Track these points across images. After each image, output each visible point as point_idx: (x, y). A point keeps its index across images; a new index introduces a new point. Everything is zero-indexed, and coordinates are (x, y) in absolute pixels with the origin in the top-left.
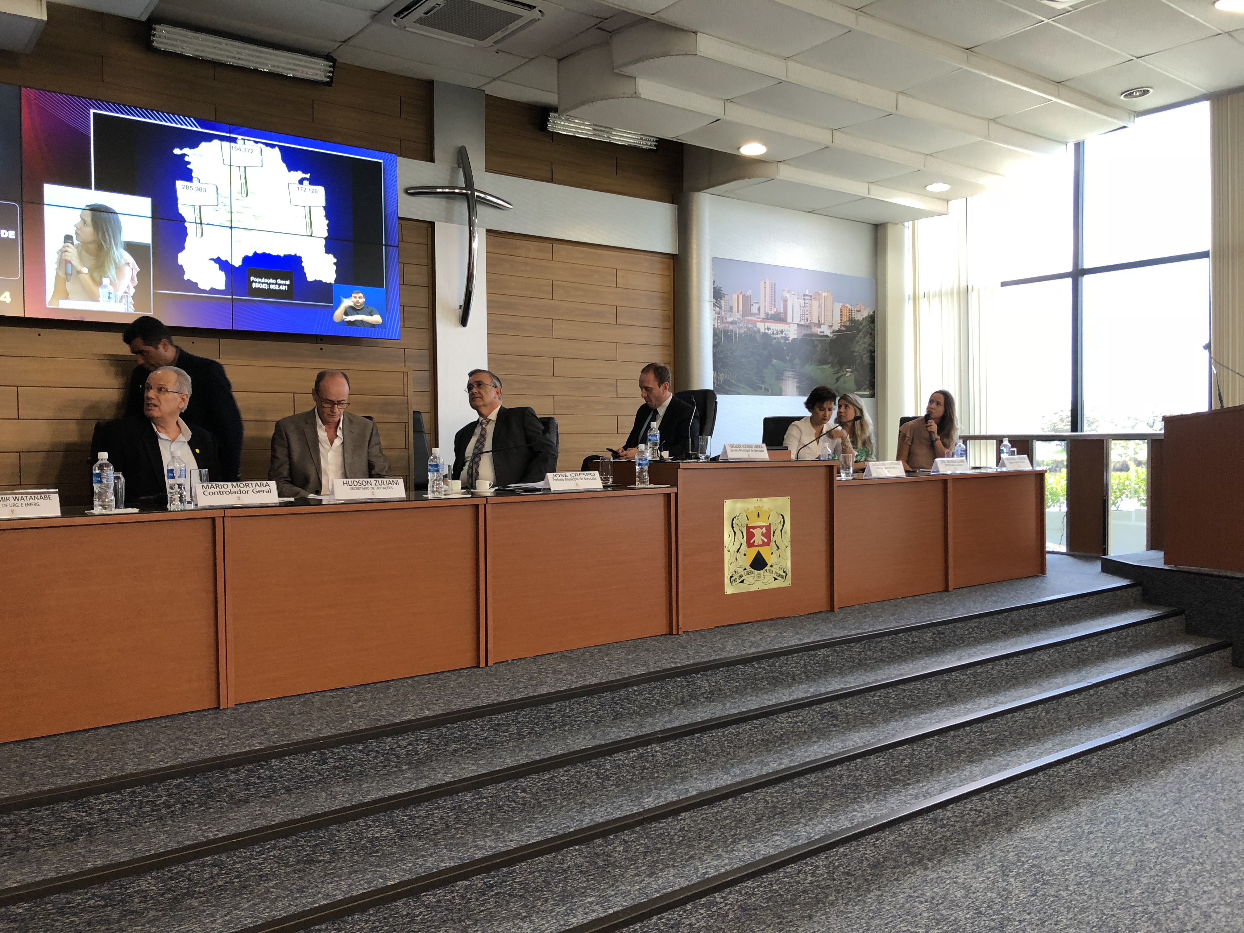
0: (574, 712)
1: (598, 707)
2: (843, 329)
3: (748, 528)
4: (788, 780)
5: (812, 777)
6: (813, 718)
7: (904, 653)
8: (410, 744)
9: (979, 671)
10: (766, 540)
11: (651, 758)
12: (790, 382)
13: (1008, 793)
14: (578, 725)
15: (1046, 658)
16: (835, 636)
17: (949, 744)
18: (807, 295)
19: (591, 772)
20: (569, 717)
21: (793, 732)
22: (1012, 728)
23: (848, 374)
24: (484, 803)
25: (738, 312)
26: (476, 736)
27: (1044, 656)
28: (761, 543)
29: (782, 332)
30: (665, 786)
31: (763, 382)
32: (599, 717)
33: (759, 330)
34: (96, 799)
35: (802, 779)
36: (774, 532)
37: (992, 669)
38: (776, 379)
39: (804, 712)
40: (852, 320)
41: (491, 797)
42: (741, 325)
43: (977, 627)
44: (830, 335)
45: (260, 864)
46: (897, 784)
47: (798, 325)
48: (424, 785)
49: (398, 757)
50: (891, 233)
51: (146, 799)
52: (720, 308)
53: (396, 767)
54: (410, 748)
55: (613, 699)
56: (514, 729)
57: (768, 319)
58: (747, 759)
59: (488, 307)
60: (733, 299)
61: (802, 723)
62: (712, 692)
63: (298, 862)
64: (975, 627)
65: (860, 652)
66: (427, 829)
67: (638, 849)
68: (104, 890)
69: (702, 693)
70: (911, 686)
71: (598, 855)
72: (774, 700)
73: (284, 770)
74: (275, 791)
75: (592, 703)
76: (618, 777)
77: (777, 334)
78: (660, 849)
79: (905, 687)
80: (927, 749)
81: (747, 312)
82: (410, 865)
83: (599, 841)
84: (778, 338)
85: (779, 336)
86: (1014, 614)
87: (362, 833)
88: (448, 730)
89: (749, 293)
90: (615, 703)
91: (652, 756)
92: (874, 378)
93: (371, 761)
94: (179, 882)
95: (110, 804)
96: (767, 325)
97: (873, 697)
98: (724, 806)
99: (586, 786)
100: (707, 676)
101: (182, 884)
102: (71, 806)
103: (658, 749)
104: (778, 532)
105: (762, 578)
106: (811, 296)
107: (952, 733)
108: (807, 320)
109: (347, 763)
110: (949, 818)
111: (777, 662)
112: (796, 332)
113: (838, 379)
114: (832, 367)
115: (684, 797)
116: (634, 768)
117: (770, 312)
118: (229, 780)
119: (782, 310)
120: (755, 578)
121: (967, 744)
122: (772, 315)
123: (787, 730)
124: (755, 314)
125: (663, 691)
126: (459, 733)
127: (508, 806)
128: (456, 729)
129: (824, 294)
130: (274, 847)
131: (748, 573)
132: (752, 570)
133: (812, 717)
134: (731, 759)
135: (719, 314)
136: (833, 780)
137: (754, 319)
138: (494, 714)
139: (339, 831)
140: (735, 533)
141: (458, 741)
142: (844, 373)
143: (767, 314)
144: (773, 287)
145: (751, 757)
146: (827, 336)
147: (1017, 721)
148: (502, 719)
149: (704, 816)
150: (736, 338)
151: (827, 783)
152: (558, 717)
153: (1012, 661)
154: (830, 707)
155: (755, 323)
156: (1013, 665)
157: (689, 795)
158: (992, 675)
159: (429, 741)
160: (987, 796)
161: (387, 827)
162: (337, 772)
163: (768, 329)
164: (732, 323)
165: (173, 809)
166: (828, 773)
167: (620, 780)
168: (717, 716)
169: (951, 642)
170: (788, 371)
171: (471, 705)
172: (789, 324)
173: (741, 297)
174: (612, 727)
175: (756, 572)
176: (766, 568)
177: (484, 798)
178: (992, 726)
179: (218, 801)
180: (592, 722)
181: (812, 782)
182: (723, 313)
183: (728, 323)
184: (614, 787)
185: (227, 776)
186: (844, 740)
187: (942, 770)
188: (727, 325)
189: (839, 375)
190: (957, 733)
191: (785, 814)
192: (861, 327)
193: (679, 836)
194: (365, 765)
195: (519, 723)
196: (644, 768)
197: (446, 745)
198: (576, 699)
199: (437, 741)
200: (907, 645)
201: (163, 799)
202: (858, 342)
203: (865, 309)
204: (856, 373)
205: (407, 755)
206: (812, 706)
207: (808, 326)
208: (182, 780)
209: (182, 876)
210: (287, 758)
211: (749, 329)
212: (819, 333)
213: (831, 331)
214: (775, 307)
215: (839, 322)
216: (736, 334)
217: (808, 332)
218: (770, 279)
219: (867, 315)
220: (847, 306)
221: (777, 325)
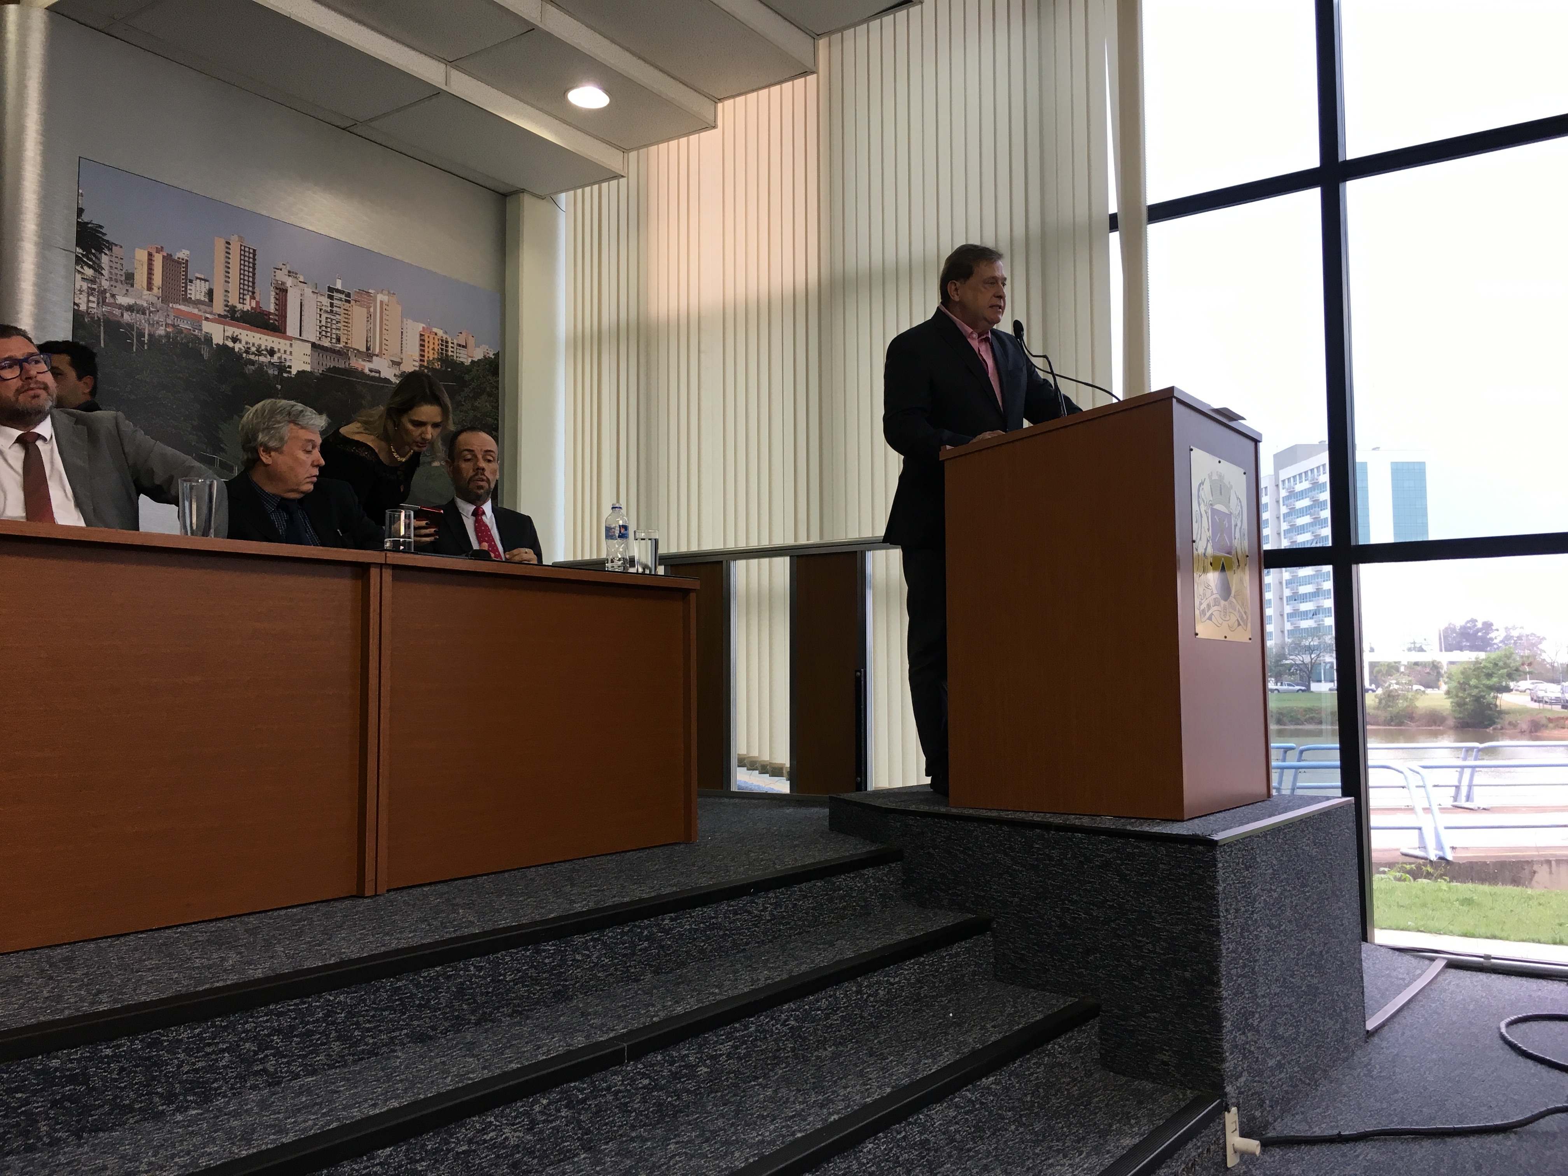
18: (338, 291)
25: (150, 288)
29: (272, 352)
33: (208, 339)
40: (446, 360)
42: (158, 318)
47: (314, 345)
50: (530, 208)
52: (95, 270)
57: (233, 318)
60: (134, 257)
77: (259, 353)
81: (174, 292)
84: (261, 365)
85: (262, 359)
89: (182, 254)
96: (231, 331)
106: (348, 295)
108: (338, 340)
112: (308, 359)
117: (240, 307)
119: (272, 308)
122: (242, 312)
124: (197, 303)
129: (380, 297)
135: (93, 281)
137: (196, 311)
143: (232, 310)
144: (250, 258)
146: (387, 381)
155: (197, 322)
163: (235, 340)
164: (130, 308)
172: (290, 338)
173: (158, 258)
182: (105, 284)
183: (120, 307)
188: (117, 312)
192: (467, 377)
203: (477, 345)
207: (340, 354)
211: (180, 331)
212: (367, 371)
213: (398, 373)
214: (253, 298)
215: (417, 358)
216: (141, 335)
217: (341, 365)
218: (241, 239)
219: (481, 357)
220: (435, 330)
221: (258, 335)
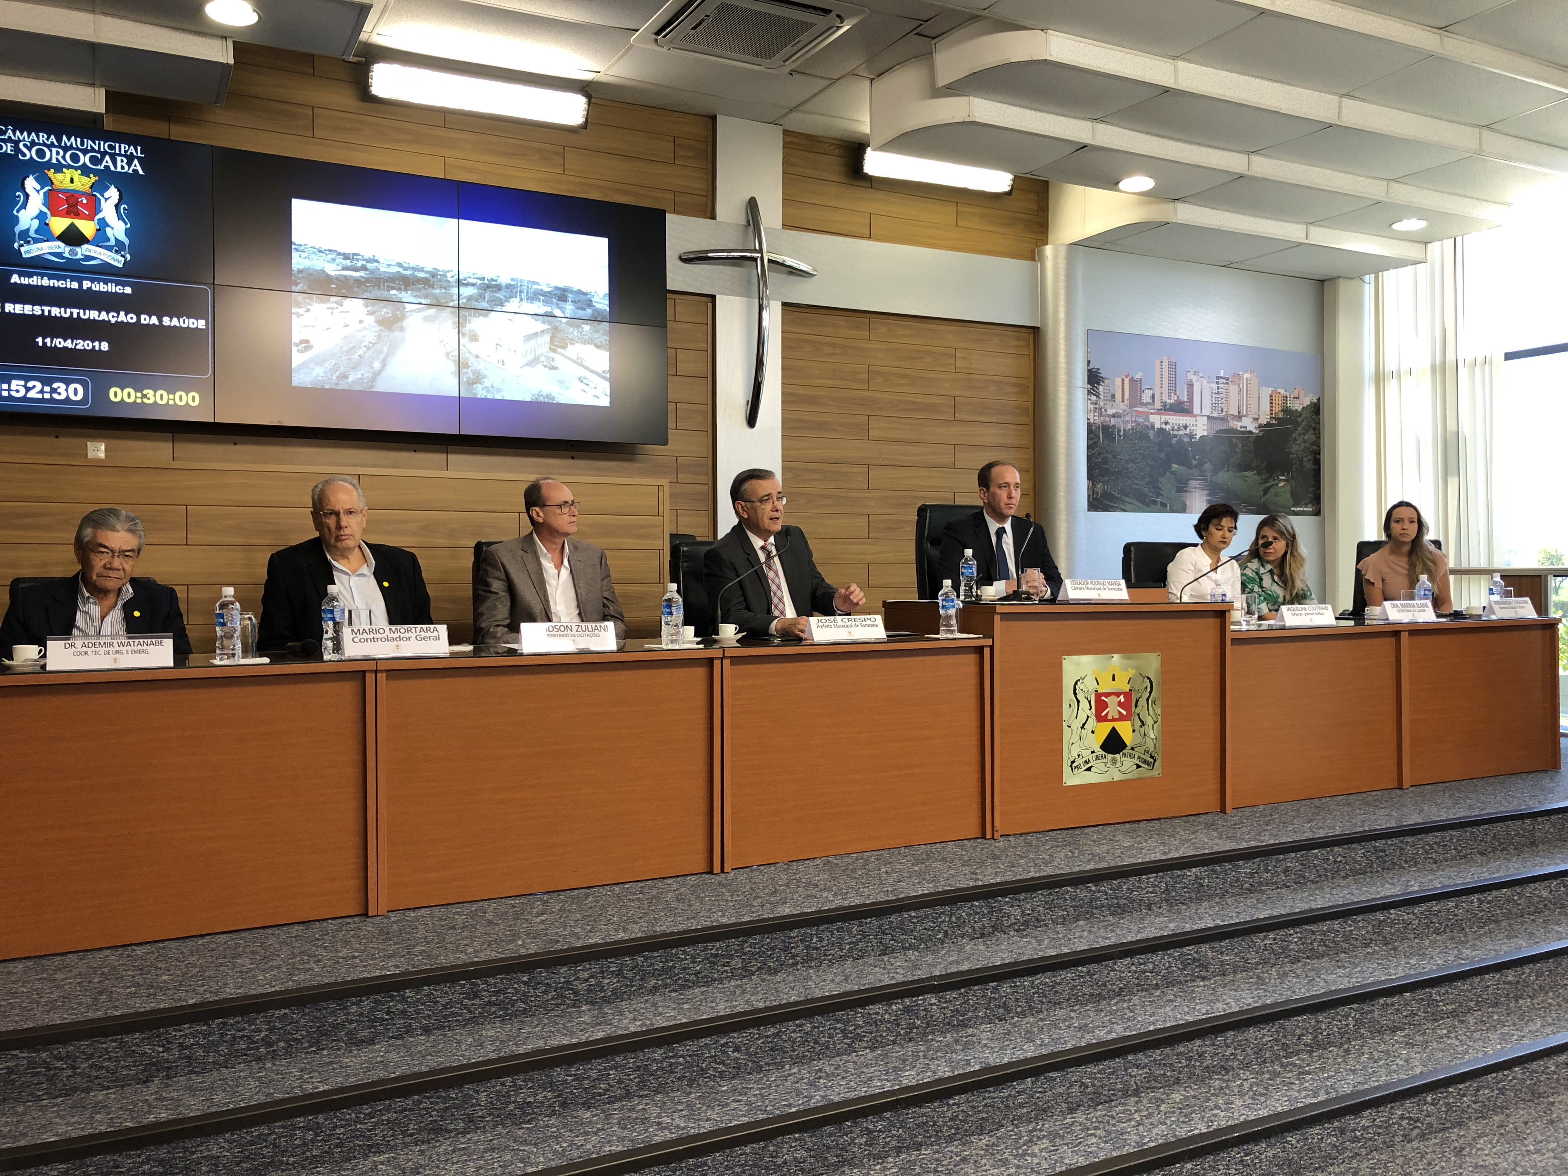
0: (824, 943)
1: (859, 937)
2: (1274, 422)
3: (1098, 695)
4: (1118, 1057)
5: (1157, 1054)
6: (1170, 967)
7: (1320, 876)
8: (592, 977)
9: (1435, 908)
10: (1124, 713)
11: (923, 1013)
12: (1197, 494)
13: (1464, 1095)
14: (830, 961)
15: (1545, 894)
16: (1216, 849)
17: (1376, 1014)
18: (1222, 378)
19: (835, 1029)
20: (817, 949)
21: (1138, 985)
22: (1480, 996)
23: (1282, 484)
24: (681, 1064)
25: (1123, 401)
26: (685, 969)
27: (1542, 891)
28: (1116, 716)
29: (1186, 427)
30: (939, 1054)
31: (1159, 495)
32: (860, 951)
33: (1153, 426)
34: (175, 1030)
35: (1140, 1056)
36: (1137, 701)
37: (1457, 906)
38: (1176, 492)
39: (1157, 958)
40: (1286, 411)
41: (690, 1056)
42: (1128, 418)
43: (1438, 844)
44: (1254, 431)
45: (370, 1130)
46: (1291, 1071)
47: (1209, 417)
48: (600, 1035)
49: (576, 993)
50: (1344, 289)
51: (239, 1034)
52: (1098, 397)
53: (574, 1006)
54: (593, 981)
55: (880, 927)
56: (737, 963)
57: (1165, 410)
58: (1065, 1020)
59: (783, 402)
60: (1115, 384)
61: (1151, 972)
62: (1026, 924)
63: (420, 1130)
64: (1435, 843)
65: (1252, 874)
66: (600, 1095)
67: (887, 1143)
68: (163, 1153)
69: (1012, 924)
70: (1325, 926)
71: (829, 1148)
72: (1113, 940)
73: (422, 1004)
74: (409, 1030)
75: (850, 932)
76: (875, 1037)
77: (1179, 429)
78: (921, 1144)
79: (1314, 927)
80: (1340, 1021)
81: (1135, 400)
82: (565, 1145)
83: (829, 1129)
84: (1180, 436)
85: (1181, 432)
86: (1499, 827)
87: (509, 1097)
88: (646, 959)
89: (1138, 376)
90: (884, 933)
91: (925, 1010)
92: (1319, 489)
93: (539, 996)
94: (261, 1148)
95: (194, 1037)
96: (1165, 418)
97: (1263, 940)
98: (1019, 1088)
99: (828, 1048)
100: (1020, 901)
101: (265, 1151)
102: (144, 1038)
103: (933, 1001)
104: (1142, 702)
105: (1119, 764)
106: (1227, 379)
107: (1382, 1001)
108: (1222, 411)
109: (506, 998)
110: (1365, 1128)
111: (1125, 883)
112: (1205, 427)
113: (1266, 491)
114: (1259, 474)
115: (961, 1072)
116: (898, 1025)
117: (1168, 401)
118: (348, 1014)
119: (1185, 398)
120: (1109, 765)
121: (1406, 1017)
122: (1170, 404)
123: (1128, 982)
124: (1148, 404)
125: (954, 919)
126: (661, 964)
127: (715, 1069)
128: (657, 961)
129: (1245, 376)
130: (388, 1109)
131: (1098, 758)
132: (1104, 753)
133: (1167, 965)
134: (1041, 1020)
135: (1096, 404)
136: (1190, 1059)
137: (1146, 410)
138: (711, 942)
139: (477, 1092)
140: (1078, 702)
141: (660, 975)
142: (1276, 482)
143: (1164, 404)
144: (1173, 366)
145: (1073, 1018)
146: (1251, 432)
147: (1488, 987)
148: (721, 947)
149: (988, 1101)
150: (1120, 436)
151: (1180, 1062)
152: (800, 949)
153: (1490, 896)
154: (1196, 952)
155: (1147, 415)
156: (1489, 902)
157: (969, 1069)
158: (1456, 915)
159: (619, 973)
160: (1429, 1099)
161: (545, 1089)
162: (493, 1009)
163: (1166, 423)
164: (1114, 416)
165: (275, 1048)
166: (1181, 1049)
167: (877, 1041)
168: (1025, 958)
169: (1395, 864)
170: (1195, 479)
171: (681, 927)
172: (1196, 416)
173: (1127, 381)
174: (876, 967)
175: (1110, 756)
176: (1124, 751)
177: (680, 1057)
178: (1447, 993)
179: (334, 1040)
180: (849, 957)
181: (1155, 1060)
182: (1102, 403)
183: (1109, 416)
184: (868, 1051)
185: (345, 1008)
186: (1211, 1001)
187: (1363, 1054)
188: (1107, 419)
189: (1268, 484)
190: (1389, 1001)
191: (1113, 1104)
192: (1300, 419)
193: (950, 1128)
194: (532, 1001)
195: (745, 954)
196: (912, 1026)
197: (642, 979)
198: (826, 926)
199: (630, 975)
200: (1325, 866)
201: (262, 1035)
202: (1295, 440)
203: (1306, 396)
204: (1293, 482)
205: (589, 991)
206: (1169, 949)
207: (1224, 419)
208: (287, 1011)
209: (265, 1141)
210: (425, 988)
211: (1139, 424)
212: (1239, 428)
213: (1257, 425)
214: (1175, 394)
215: (1268, 413)
216: (1119, 431)
217: (1224, 427)
218: (1168, 357)
219: (1308, 403)
220: (1279, 390)
221: (1178, 418)
